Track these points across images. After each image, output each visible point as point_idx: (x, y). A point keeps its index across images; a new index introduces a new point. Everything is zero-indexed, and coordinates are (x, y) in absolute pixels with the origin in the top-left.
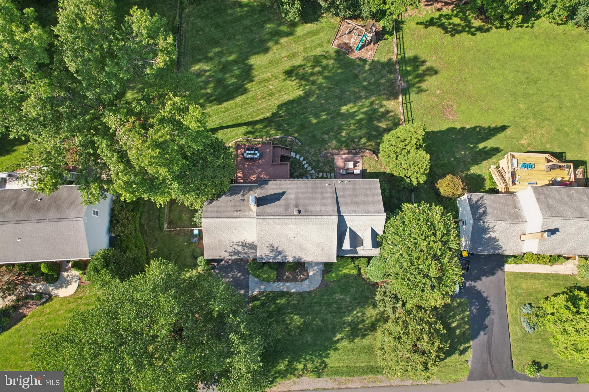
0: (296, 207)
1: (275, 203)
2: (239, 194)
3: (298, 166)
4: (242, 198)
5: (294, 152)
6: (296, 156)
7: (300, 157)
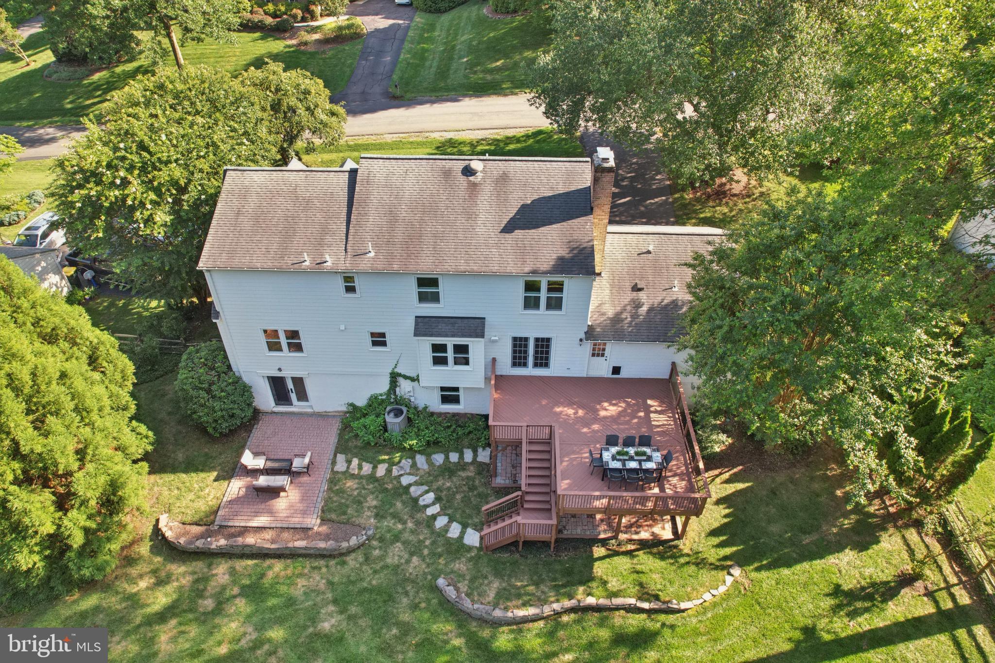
0: (475, 185)
1: (536, 197)
2: (651, 310)
3: (458, 497)
4: (642, 296)
5: (470, 549)
6: (463, 533)
7: (446, 529)
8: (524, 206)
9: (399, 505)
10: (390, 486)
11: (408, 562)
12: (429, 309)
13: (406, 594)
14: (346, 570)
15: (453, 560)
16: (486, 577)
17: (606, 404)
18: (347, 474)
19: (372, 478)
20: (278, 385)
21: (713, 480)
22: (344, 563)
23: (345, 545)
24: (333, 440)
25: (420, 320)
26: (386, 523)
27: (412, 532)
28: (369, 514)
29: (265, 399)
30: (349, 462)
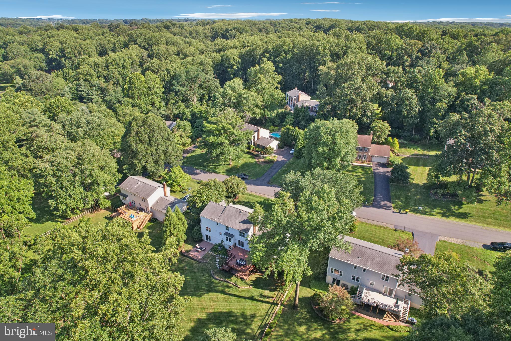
0: (240, 214)
3: (222, 262)
5: (218, 268)
7: (217, 265)
8: (245, 220)
9: (213, 260)
10: (214, 257)
11: (209, 267)
12: (227, 231)
13: (207, 271)
14: (201, 265)
15: (215, 269)
16: (217, 272)
19: (212, 255)
20: (207, 236)
21: (257, 274)
23: (203, 262)
24: (211, 248)
25: (225, 232)
27: (213, 264)
29: (204, 238)
30: (211, 252)
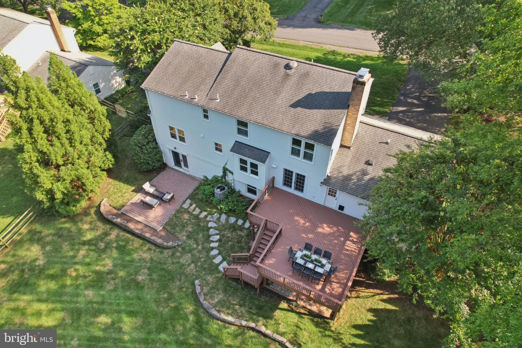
0: (288, 75)
1: (319, 90)
2: (372, 179)
3: (230, 243)
5: (219, 272)
6: (221, 262)
7: (215, 257)
8: (310, 95)
9: (201, 235)
10: (202, 224)
11: (189, 265)
12: (242, 139)
13: (180, 280)
14: (161, 256)
15: (209, 274)
16: (218, 290)
17: (325, 225)
18: (187, 211)
19: (197, 217)
20: (176, 155)
21: (374, 295)
22: (162, 253)
23: (165, 244)
24: (190, 191)
25: (237, 143)
26: (190, 242)
27: (199, 252)
28: (185, 233)
29: (170, 160)
30: (191, 205)
